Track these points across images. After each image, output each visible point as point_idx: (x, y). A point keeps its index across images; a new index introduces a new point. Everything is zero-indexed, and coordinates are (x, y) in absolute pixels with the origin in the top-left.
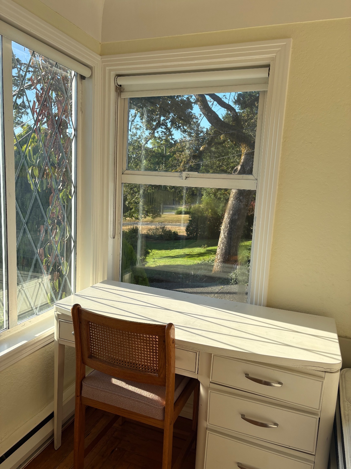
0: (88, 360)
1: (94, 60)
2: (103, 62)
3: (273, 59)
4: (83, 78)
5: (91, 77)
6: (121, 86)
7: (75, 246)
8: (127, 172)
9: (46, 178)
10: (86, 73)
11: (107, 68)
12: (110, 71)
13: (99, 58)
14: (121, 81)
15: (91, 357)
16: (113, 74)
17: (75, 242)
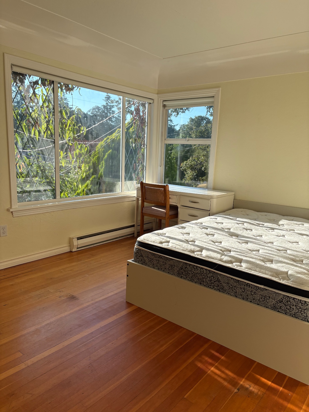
0: (145, 200)
1: (155, 97)
2: (158, 96)
3: (215, 95)
4: (150, 103)
5: (153, 103)
6: (165, 105)
7: (146, 169)
8: (166, 139)
9: (137, 143)
10: (151, 101)
11: (159, 99)
12: (160, 100)
13: (156, 95)
14: (165, 103)
15: (146, 199)
16: (162, 101)
17: (146, 167)
